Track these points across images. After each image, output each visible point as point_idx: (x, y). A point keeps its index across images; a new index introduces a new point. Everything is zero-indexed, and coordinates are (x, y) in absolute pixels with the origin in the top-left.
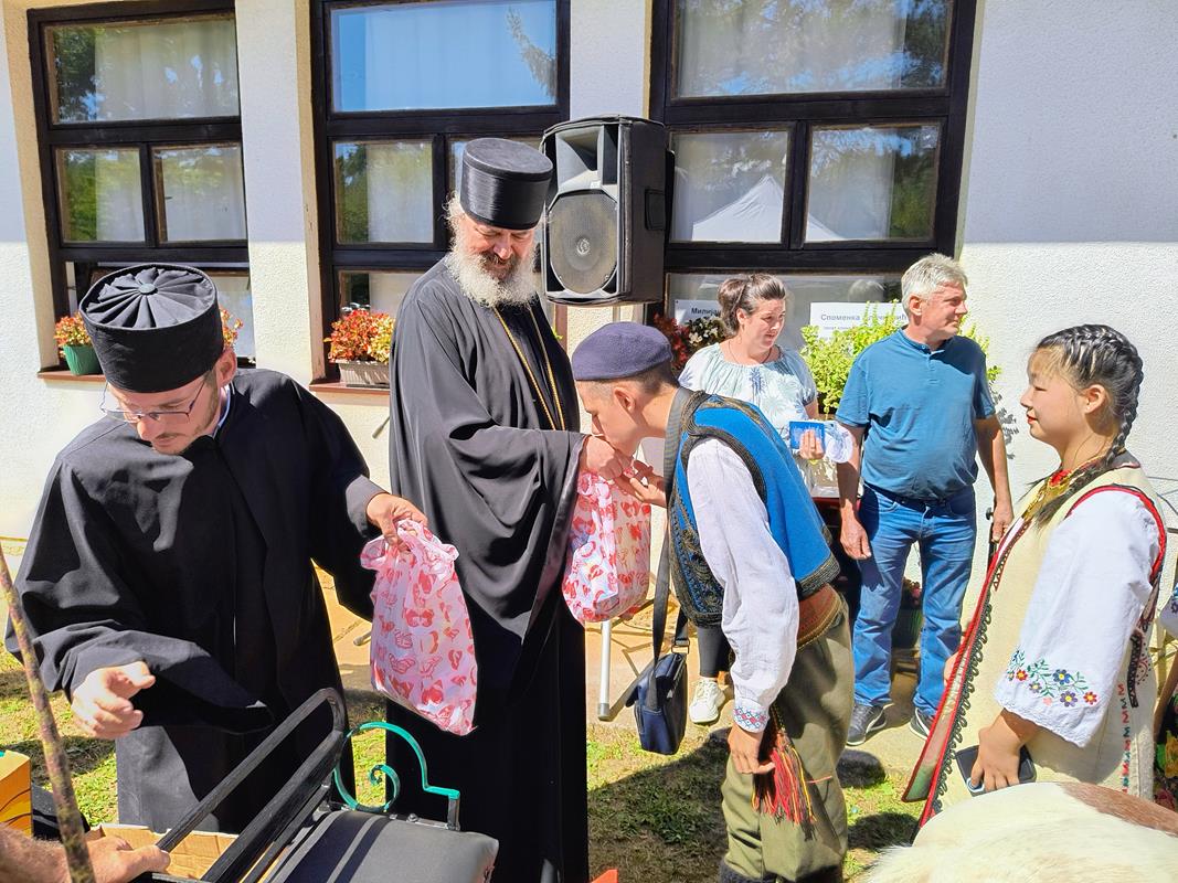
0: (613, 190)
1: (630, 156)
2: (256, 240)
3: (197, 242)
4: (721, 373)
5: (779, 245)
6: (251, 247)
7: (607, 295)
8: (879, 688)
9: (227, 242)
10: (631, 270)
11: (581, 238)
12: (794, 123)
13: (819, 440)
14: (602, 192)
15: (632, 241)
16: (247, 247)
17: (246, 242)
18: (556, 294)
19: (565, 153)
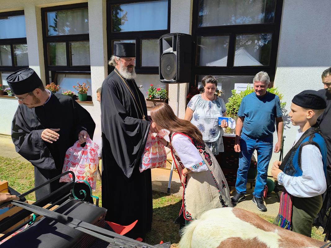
1: (180, 44)
2: (92, 66)
3: (79, 66)
5: (226, 67)
7: (174, 80)
8: (243, 189)
9: (86, 66)
10: (180, 74)
11: (168, 66)
12: (231, 34)
14: (173, 53)
15: (180, 66)
17: (90, 66)
18: (162, 80)
19: (165, 43)
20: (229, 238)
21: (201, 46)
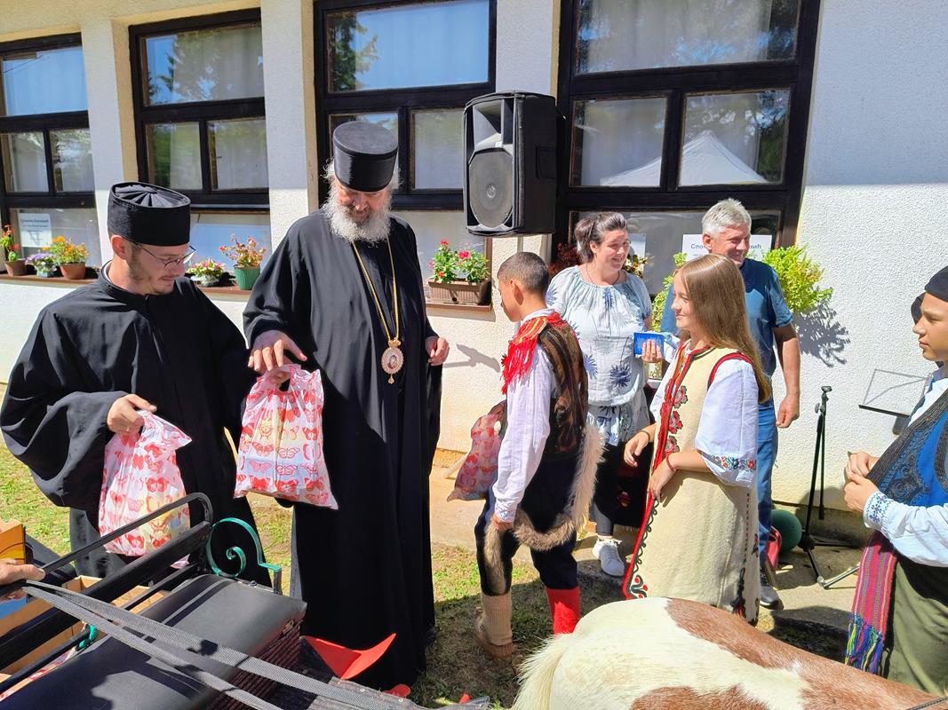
0: (510, 148)
1: (523, 123)
2: (273, 189)
3: (237, 190)
4: (580, 291)
5: (658, 188)
6: (272, 194)
7: (508, 228)
9: (257, 189)
10: (524, 210)
11: (490, 185)
12: (671, 91)
13: (658, 348)
14: (502, 150)
15: (525, 187)
16: (268, 193)
17: (268, 189)
18: (473, 228)
19: (480, 121)
20: (658, 691)
21: (585, 128)
